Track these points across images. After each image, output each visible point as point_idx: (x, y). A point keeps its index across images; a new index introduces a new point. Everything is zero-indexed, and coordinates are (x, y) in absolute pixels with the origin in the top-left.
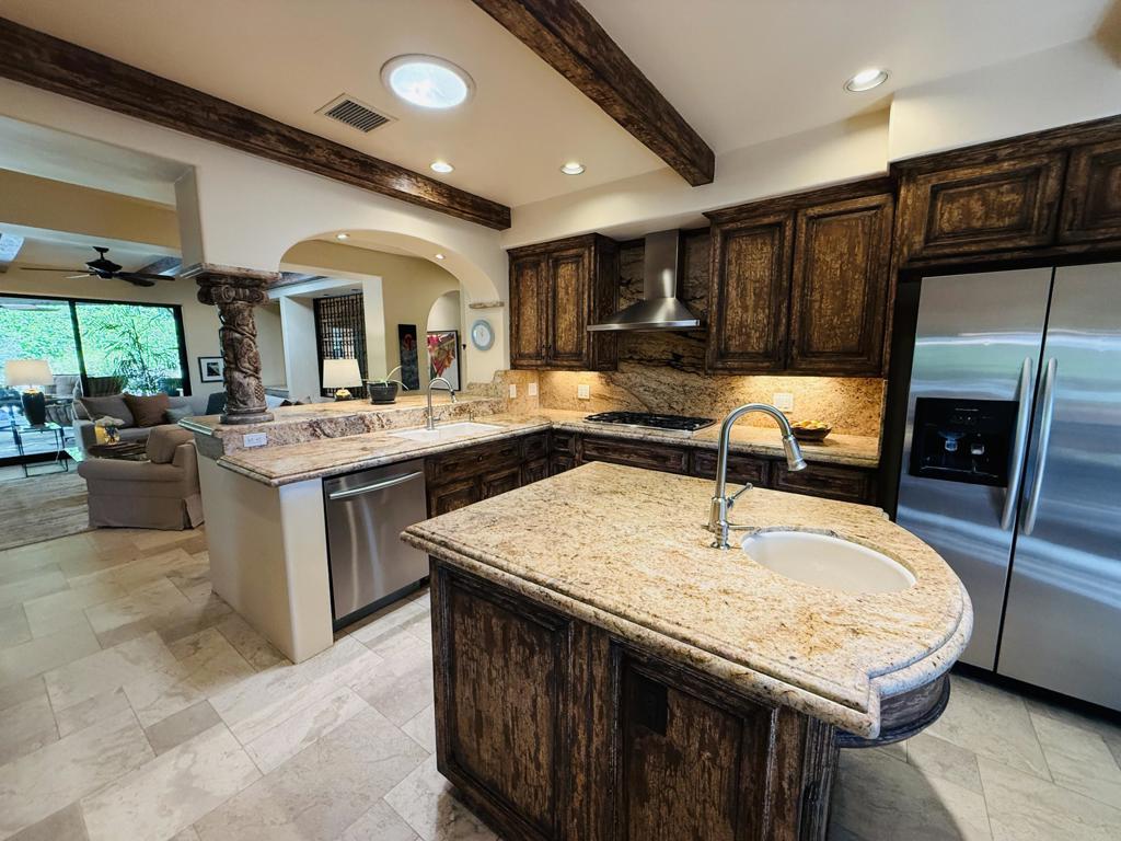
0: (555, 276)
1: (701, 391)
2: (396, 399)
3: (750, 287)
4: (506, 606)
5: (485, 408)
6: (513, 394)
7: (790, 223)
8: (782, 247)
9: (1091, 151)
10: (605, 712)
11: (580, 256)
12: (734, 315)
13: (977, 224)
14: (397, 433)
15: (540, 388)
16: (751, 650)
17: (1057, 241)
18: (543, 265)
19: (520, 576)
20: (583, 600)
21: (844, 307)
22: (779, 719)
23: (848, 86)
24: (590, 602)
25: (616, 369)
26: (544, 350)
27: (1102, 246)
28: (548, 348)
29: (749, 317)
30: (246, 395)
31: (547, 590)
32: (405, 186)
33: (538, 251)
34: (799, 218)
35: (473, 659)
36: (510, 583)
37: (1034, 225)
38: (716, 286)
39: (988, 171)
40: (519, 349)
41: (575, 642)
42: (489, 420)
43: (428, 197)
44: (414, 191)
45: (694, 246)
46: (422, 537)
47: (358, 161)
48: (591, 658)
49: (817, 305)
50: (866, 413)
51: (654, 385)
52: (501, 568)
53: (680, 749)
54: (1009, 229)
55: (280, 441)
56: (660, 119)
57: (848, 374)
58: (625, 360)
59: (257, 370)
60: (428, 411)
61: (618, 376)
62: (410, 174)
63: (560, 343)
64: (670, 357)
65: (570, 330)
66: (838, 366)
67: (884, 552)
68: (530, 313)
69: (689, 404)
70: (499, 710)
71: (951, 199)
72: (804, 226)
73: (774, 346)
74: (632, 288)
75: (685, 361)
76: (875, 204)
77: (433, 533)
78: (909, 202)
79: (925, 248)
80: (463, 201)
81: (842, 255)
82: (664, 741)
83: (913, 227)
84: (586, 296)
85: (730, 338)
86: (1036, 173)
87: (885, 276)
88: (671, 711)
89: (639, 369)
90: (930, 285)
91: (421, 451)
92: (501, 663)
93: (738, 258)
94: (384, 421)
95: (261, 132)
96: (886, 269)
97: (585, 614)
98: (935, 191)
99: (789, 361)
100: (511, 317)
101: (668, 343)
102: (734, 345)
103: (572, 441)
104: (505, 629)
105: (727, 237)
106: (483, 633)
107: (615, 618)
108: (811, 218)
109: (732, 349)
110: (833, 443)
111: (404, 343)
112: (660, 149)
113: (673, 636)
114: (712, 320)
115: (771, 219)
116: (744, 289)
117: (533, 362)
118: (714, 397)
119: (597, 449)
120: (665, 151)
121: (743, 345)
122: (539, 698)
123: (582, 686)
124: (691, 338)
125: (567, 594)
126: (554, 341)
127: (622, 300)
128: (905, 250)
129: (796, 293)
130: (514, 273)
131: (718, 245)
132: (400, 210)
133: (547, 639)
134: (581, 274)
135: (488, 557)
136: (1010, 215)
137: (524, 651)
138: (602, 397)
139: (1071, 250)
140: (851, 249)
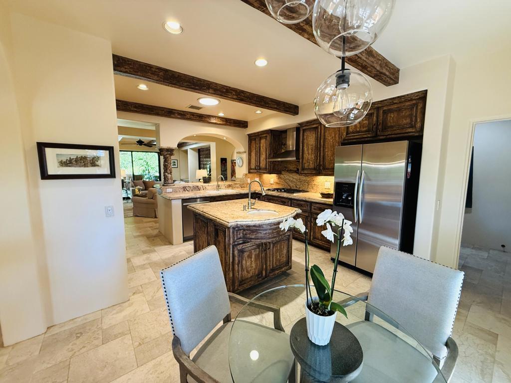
0: (260, 143)
1: (305, 181)
2: (210, 182)
3: (310, 147)
5: (238, 185)
6: (249, 182)
7: (319, 127)
8: (318, 135)
9: (383, 108)
10: (213, 237)
11: (266, 137)
12: (306, 156)
13: (358, 130)
14: (207, 192)
15: (260, 179)
17: (377, 135)
18: (257, 139)
19: (201, 211)
22: (227, 230)
25: (281, 174)
27: (388, 137)
28: (258, 166)
29: (310, 157)
30: (168, 179)
32: (213, 120)
33: (256, 135)
34: (322, 125)
35: (198, 233)
37: (371, 130)
40: (250, 166)
43: (219, 122)
49: (327, 153)
51: (291, 179)
53: (220, 240)
54: (366, 131)
55: (175, 191)
58: (283, 170)
59: (171, 172)
60: (217, 185)
61: (282, 176)
62: (214, 117)
63: (261, 165)
65: (264, 160)
68: (253, 154)
69: (301, 186)
70: (201, 243)
72: (323, 128)
73: (316, 167)
74: (285, 146)
79: (346, 137)
83: (344, 130)
85: (305, 163)
86: (371, 115)
88: (219, 233)
89: (288, 174)
91: (209, 195)
92: (202, 232)
93: (307, 138)
94: (204, 187)
95: (174, 113)
99: (320, 171)
100: (249, 156)
102: (306, 166)
103: (261, 197)
105: (304, 131)
106: (199, 227)
109: (306, 167)
111: (222, 164)
114: (301, 157)
115: (315, 126)
116: (308, 148)
117: (254, 171)
118: (308, 183)
119: (267, 199)
121: (308, 166)
123: (210, 233)
125: (206, 213)
127: (283, 150)
129: (322, 149)
130: (250, 142)
131: (302, 134)
132: (211, 127)
133: (206, 224)
134: (267, 143)
136: (366, 127)
137: (204, 228)
138: (277, 183)
139: (381, 137)
140: (335, 135)
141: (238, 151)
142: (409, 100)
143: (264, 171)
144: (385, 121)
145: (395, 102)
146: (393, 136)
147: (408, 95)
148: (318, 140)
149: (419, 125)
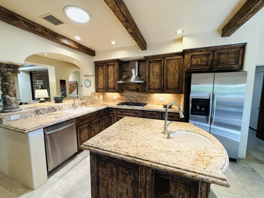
0: (108, 69)
1: (144, 97)
2: (63, 101)
3: (155, 74)
4: (117, 163)
5: (89, 103)
6: (96, 99)
7: (163, 61)
8: (161, 66)
9: (217, 51)
10: (150, 189)
11: (114, 64)
12: (152, 80)
13: (199, 63)
14: (64, 111)
15: (103, 97)
16: (195, 168)
17: (212, 68)
18: (104, 66)
19: (125, 155)
20: (146, 160)
21: (174, 79)
22: (201, 185)
23: (176, 33)
24: (148, 161)
25: (123, 92)
26: (105, 87)
27: (219, 69)
28: (106, 87)
29: (155, 80)
31: (134, 159)
32: (66, 42)
33: (103, 62)
34: (165, 59)
35: (106, 180)
36: (122, 158)
37: (209, 64)
38: (147, 73)
39: (201, 53)
40: (98, 87)
41: (141, 171)
42: (91, 106)
43: (73, 46)
44: (69, 44)
45: (141, 64)
46: (89, 146)
47: (52, 33)
48: (146, 175)
49: (169, 78)
50: (178, 101)
51: (132, 96)
52: (118, 154)
53: (173, 196)
54: (205, 65)
56: (138, 34)
57: (176, 93)
58: (125, 90)
59: (15, 95)
60: (73, 105)
61: (124, 94)
62: (68, 39)
63: (109, 86)
64: (136, 89)
65: (112, 82)
66: (173, 91)
67: (200, 134)
68: (101, 78)
69: (141, 100)
70: (115, 194)
71: (195, 58)
72: (166, 61)
73: (161, 87)
74: (127, 73)
75: (140, 90)
76: (179, 58)
77: (92, 145)
78: (187, 58)
79: (190, 68)
80: (83, 48)
81: (174, 68)
82: (168, 194)
83: (188, 63)
84: (116, 74)
85: (151, 85)
86: (209, 54)
87: (182, 73)
88: (171, 186)
89: (129, 92)
90: (193, 75)
91: (75, 117)
92: (116, 180)
93: (152, 67)
94: (60, 108)
96: (182, 71)
97: (148, 165)
98: (192, 56)
99: (164, 90)
100: (95, 79)
101: (135, 86)
102: (152, 87)
103: (114, 110)
104: (117, 170)
105: (150, 62)
106: (109, 172)
107: (156, 165)
108: (167, 60)
110: (173, 108)
111: (62, 85)
112: (137, 41)
113: (174, 167)
114: (147, 81)
115: (159, 59)
116: (154, 74)
117: (102, 90)
118: (146, 98)
119: (121, 112)
120: (138, 41)
121: (154, 87)
122: (129, 189)
123: (143, 183)
124: (141, 85)
125: (141, 159)
126: (108, 85)
127: (124, 76)
128: (186, 68)
129: (165, 75)
130: (96, 68)
131: (148, 64)
132: (65, 48)
133: (132, 171)
134: (115, 69)
135: (113, 150)
136: (205, 62)
137: (124, 176)
139: (215, 69)
140: (175, 67)
141: (85, 74)
142: (234, 48)
143: (113, 91)
144: (219, 59)
145: (224, 48)
146: (223, 69)
147: (234, 44)
148: (162, 69)
149: (240, 63)
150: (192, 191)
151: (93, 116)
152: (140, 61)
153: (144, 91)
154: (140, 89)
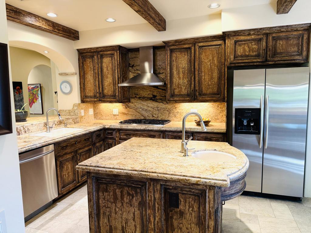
0: (102, 63)
1: (165, 109)
2: (27, 119)
3: (181, 70)
4: (122, 184)
5: (71, 121)
6: (83, 114)
7: (193, 48)
8: (191, 56)
9: (272, 35)
10: (159, 208)
11: (113, 54)
12: (176, 80)
13: (247, 54)
15: (94, 111)
16: (201, 175)
17: (266, 60)
18: (95, 57)
19: (130, 170)
20: (153, 172)
21: (212, 78)
22: (208, 192)
23: (209, 6)
24: (155, 173)
25: (130, 102)
26: (98, 94)
28: (100, 93)
29: (181, 81)
31: (140, 172)
33: (92, 51)
34: (196, 46)
35: (108, 207)
36: (127, 173)
37: (261, 55)
38: (169, 70)
39: (249, 38)
40: (85, 94)
41: (149, 188)
42: (74, 126)
43: (44, 27)
44: (38, 24)
45: (158, 53)
46: (87, 166)
48: (154, 192)
49: (203, 77)
50: (221, 114)
51: (146, 108)
52: (122, 169)
53: (183, 211)
54: (256, 56)
56: (149, 10)
57: (215, 101)
58: (133, 98)
60: (46, 124)
61: (131, 104)
62: (36, 16)
63: (105, 91)
64: (152, 96)
65: (110, 85)
66: (211, 99)
68: (90, 77)
69: (160, 115)
70: (120, 223)
71: (240, 45)
72: (198, 49)
73: (190, 93)
74: (135, 68)
75: (158, 98)
76: (219, 44)
78: (229, 45)
79: (234, 60)
80: (59, 28)
81: (210, 60)
82: (178, 210)
83: (231, 53)
84: (116, 71)
85: (175, 89)
86: (260, 40)
87: (224, 68)
88: (180, 200)
89: (139, 101)
91: (53, 141)
92: (120, 204)
93: (176, 60)
94: (26, 129)
96: (224, 66)
98: (236, 42)
99: (195, 97)
100: (80, 79)
101: (150, 91)
102: (176, 92)
103: (114, 133)
104: (122, 192)
105: (172, 51)
106: (112, 196)
107: (163, 175)
108: (200, 47)
109: (176, 93)
110: (212, 125)
111: (16, 91)
113: (181, 176)
114: (168, 82)
115: (186, 46)
116: (179, 71)
117: (93, 100)
118: (169, 111)
119: (126, 135)
120: (150, 20)
121: (180, 91)
122: (136, 212)
123: (151, 202)
124: (159, 89)
125: (147, 172)
126: (103, 90)
127: (130, 73)
128: (229, 60)
129: (197, 73)
130: (81, 60)
131: (169, 54)
133: (138, 190)
134: (113, 63)
136: (255, 52)
137: (130, 198)
138: (124, 114)
139: (270, 63)
140: (213, 58)
141: (61, 72)
142: (295, 31)
143: (112, 100)
144: (275, 47)
145: (282, 30)
146: (281, 62)
147: (295, 25)
148: (192, 62)
149: (305, 53)
150: (201, 201)
151: (79, 142)
152: (156, 48)
153: (164, 99)
154: (158, 95)
